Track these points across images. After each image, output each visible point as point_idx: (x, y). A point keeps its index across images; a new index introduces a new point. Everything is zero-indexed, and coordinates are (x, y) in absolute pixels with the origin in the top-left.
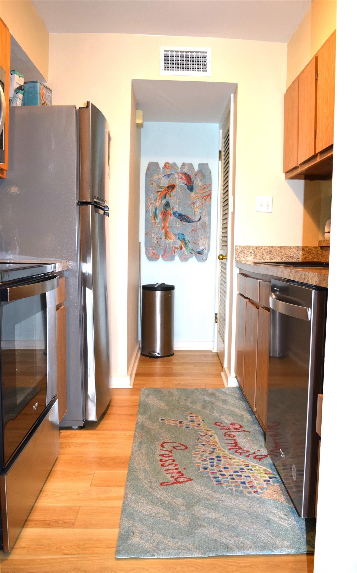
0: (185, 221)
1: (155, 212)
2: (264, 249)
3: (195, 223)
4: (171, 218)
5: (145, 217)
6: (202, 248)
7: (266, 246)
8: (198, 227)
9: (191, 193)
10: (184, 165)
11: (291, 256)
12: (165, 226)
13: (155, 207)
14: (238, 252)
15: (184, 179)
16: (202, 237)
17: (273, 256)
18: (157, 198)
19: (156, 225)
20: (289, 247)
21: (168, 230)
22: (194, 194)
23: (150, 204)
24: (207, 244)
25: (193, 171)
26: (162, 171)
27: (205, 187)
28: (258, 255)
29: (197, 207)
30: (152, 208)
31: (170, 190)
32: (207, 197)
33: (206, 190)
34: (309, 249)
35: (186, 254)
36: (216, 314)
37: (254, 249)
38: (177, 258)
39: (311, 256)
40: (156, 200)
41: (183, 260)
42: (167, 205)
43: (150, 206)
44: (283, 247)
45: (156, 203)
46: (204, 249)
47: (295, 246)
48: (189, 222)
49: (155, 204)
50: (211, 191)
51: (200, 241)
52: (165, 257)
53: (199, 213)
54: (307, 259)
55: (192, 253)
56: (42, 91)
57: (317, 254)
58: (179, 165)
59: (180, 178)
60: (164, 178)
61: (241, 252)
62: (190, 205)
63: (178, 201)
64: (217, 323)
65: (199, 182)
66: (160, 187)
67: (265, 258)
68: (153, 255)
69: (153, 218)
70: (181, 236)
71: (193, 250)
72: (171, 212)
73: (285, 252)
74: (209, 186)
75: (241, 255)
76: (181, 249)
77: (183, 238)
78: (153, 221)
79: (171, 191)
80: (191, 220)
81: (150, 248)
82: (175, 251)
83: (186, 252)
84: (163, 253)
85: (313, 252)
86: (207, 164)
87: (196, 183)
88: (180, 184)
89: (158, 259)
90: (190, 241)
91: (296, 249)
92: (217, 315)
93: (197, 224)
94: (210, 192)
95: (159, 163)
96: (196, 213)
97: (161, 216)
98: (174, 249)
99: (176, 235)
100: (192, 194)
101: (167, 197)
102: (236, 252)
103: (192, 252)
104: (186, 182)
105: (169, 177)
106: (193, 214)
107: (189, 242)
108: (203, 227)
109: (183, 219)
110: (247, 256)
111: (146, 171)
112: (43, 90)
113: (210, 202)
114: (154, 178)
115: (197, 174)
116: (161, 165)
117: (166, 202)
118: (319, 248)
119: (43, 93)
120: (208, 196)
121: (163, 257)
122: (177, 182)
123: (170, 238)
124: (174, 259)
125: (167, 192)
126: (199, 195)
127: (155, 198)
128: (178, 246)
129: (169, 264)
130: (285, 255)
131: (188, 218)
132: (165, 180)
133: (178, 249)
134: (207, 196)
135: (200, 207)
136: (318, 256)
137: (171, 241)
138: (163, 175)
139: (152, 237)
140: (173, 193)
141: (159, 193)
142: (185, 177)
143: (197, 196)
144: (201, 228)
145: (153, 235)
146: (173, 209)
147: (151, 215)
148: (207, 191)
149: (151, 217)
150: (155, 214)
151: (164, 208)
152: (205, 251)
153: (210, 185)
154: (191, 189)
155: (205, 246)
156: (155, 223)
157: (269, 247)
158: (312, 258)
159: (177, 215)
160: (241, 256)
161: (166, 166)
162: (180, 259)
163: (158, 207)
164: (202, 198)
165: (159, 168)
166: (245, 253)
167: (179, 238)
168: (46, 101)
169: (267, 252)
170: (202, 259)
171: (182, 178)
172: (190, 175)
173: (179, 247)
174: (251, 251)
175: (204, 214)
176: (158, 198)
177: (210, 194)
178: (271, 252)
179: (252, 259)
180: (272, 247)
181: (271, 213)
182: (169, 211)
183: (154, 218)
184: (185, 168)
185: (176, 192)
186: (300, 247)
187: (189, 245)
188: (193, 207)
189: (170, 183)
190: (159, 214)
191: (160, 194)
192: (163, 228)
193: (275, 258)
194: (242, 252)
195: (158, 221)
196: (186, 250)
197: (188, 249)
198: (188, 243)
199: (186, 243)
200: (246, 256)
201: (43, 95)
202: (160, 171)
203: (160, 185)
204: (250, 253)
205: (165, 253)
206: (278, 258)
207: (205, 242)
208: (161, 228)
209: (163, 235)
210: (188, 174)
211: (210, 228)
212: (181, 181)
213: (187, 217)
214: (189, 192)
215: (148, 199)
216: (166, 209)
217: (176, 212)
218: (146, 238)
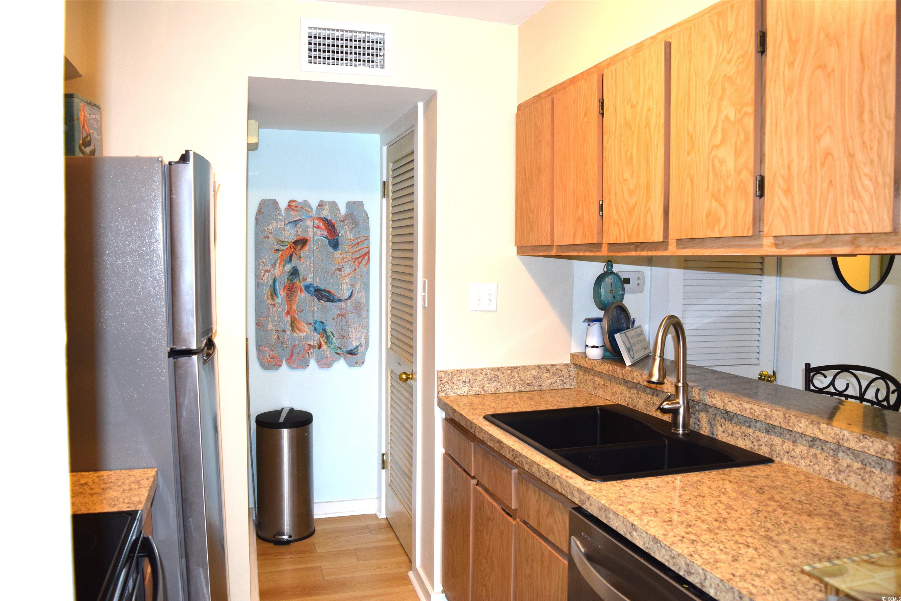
0: (325, 300)
1: (272, 285)
2: (486, 374)
3: (343, 303)
4: (302, 296)
5: (256, 294)
6: (355, 344)
7: (489, 369)
8: (348, 309)
9: (335, 252)
10: (322, 205)
11: (529, 382)
12: (291, 309)
13: (273, 277)
14: (442, 382)
15: (323, 229)
16: (355, 325)
17: (500, 384)
18: (275, 262)
19: (275, 309)
20: (525, 366)
21: (297, 317)
22: (340, 254)
23: (263, 272)
24: (363, 337)
25: (337, 215)
26: (284, 216)
27: (359, 241)
28: (475, 384)
29: (345, 276)
30: (267, 279)
31: (299, 248)
32: (362, 258)
33: (361, 246)
34: (557, 369)
35: (329, 356)
36: (383, 455)
37: (468, 374)
38: (313, 363)
39: (560, 380)
40: (274, 265)
41: (324, 367)
42: (294, 273)
43: (264, 276)
44: (517, 367)
45: (276, 271)
46: (358, 346)
47: (535, 366)
48: (332, 301)
49: (273, 272)
50: (368, 247)
51: (351, 332)
52: (293, 363)
53: (349, 286)
54: (554, 385)
55: (339, 354)
56: (83, 113)
57: (570, 376)
58: (314, 205)
59: (316, 227)
60: (288, 227)
61: (447, 382)
62: (334, 273)
63: (312, 265)
64: (384, 470)
65: (348, 233)
66: (282, 243)
67: (487, 389)
68: (271, 360)
69: (270, 297)
70: (320, 325)
71: (341, 349)
72: (301, 285)
73: (519, 376)
74: (366, 240)
75: (447, 386)
76: (320, 347)
77: (323, 329)
78: (270, 302)
79: (301, 249)
80: (336, 298)
81: (265, 347)
82: (309, 352)
83: (328, 352)
84: (288, 356)
85: (563, 372)
86: (361, 203)
87: (343, 234)
88: (316, 238)
89: (280, 366)
90: (334, 333)
91: (537, 369)
92: (385, 456)
93: (346, 304)
94: (367, 250)
95: (278, 201)
96: (345, 286)
97: (284, 292)
98: (307, 347)
99: (310, 324)
100: (337, 253)
101: (295, 259)
102: (439, 382)
103: (339, 351)
104: (326, 233)
105: (296, 225)
106: (339, 288)
107: (334, 336)
108: (356, 309)
109: (322, 296)
110: (457, 387)
111: (255, 214)
112: (83, 111)
113: (367, 267)
114: (271, 228)
115: (344, 220)
116: (283, 205)
117: (293, 268)
118: (572, 366)
119: (85, 116)
120: (364, 257)
121: (288, 363)
122: (311, 234)
123: (300, 330)
124: (308, 366)
125: (294, 252)
126: (349, 255)
127: (273, 262)
128: (315, 342)
129: (298, 374)
130: (520, 382)
131: (330, 295)
132: (290, 231)
133: (314, 347)
134: (362, 256)
135: (351, 275)
136: (570, 379)
137: (302, 334)
138: (287, 222)
139: (269, 329)
140: (304, 252)
141: (280, 253)
142: (324, 225)
143: (345, 256)
144: (354, 311)
145: (270, 326)
146: (305, 279)
147: (267, 290)
148: (362, 249)
149: (266, 296)
150: (273, 289)
151: (288, 279)
152: (361, 349)
153: (367, 238)
154: (335, 245)
155: (360, 341)
156: (274, 305)
157: (493, 369)
158: (561, 383)
159: (312, 289)
160: (448, 389)
161: (292, 205)
162: (318, 365)
163: (278, 278)
164: (354, 260)
165: (279, 210)
166: (453, 383)
167: (315, 329)
168: (90, 132)
169: (490, 378)
170: (357, 363)
171: (318, 226)
172: (333, 221)
173: (316, 345)
174: (464, 379)
175: (357, 288)
176: (279, 261)
177: (368, 253)
178: (496, 378)
179: (466, 392)
180: (498, 369)
181: (496, 311)
182: (298, 283)
183: (272, 295)
184: (324, 209)
185: (310, 251)
186: (542, 367)
187: (334, 340)
188: (339, 276)
189: (299, 235)
190: (280, 289)
191: (282, 255)
192: (288, 313)
193: (504, 388)
194: (449, 382)
195: (278, 301)
196: (328, 349)
197: (332, 346)
198: (332, 337)
199: (328, 338)
200: (455, 387)
201: (84, 120)
202: (280, 214)
203: (280, 238)
204: (463, 382)
205: (292, 356)
206: (508, 386)
207: (360, 333)
208: (284, 314)
209: (289, 324)
210: (330, 221)
211: (368, 310)
212: (318, 232)
213: (329, 292)
214: (331, 250)
215: (259, 264)
216: (291, 280)
217: (311, 284)
218: (257, 331)
